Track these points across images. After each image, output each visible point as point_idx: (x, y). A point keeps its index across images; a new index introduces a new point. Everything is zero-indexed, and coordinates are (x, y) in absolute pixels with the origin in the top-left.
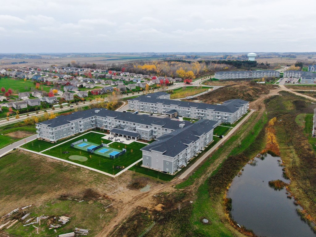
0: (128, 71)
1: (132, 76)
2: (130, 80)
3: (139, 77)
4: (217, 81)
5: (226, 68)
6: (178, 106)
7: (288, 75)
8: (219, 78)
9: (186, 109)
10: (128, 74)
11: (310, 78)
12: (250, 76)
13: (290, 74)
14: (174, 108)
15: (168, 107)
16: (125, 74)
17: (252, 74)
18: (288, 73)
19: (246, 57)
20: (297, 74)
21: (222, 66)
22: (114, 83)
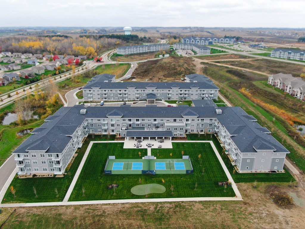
0: (7, 51)
1: (17, 56)
2: (23, 62)
3: (28, 57)
4: (122, 57)
5: (117, 43)
6: (156, 89)
7: (178, 47)
8: (123, 54)
9: (166, 91)
10: (9, 54)
11: (207, 50)
12: (148, 49)
13: (180, 46)
14: (151, 92)
15: (142, 91)
16: (5, 54)
17: (149, 48)
18: (178, 46)
19: (104, 31)
20: (187, 46)
21: (113, 41)
22: (7, 67)
